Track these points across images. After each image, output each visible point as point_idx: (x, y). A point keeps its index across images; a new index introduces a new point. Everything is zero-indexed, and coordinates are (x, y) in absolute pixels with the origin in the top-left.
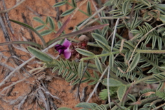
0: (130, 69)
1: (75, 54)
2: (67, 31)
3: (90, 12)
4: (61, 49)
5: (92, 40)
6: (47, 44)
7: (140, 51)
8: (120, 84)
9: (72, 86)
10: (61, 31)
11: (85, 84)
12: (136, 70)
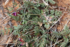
0: (28, 18)
1: (17, 15)
2: (15, 10)
3: (20, 6)
4: (14, 14)
5: (20, 12)
6: (11, 13)
7: (30, 14)
8: (26, 21)
9: (16, 21)
10: (14, 10)
11: (19, 21)
12: (29, 18)
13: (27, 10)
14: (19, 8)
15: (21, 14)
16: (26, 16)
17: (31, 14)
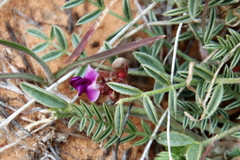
0: (207, 114)
1: (106, 91)
2: (88, 51)
4: (80, 84)
5: (135, 64)
6: (55, 77)
7: (223, 81)
8: (189, 141)
10: (79, 52)
11: (126, 145)
13: (190, 47)
14: (125, 29)
15: (146, 83)
16: (187, 95)
17: (231, 81)
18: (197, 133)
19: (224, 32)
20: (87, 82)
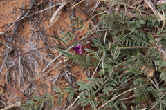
0: (115, 58)
1: (84, 51)
2: (78, 39)
3: (91, 27)
4: (76, 49)
5: (93, 43)
6: (68, 47)
7: (120, 48)
8: (109, 66)
9: (83, 69)
10: (75, 39)
11: (90, 68)
12: (118, 58)
13: (110, 38)
14: (90, 32)
15: (96, 49)
16: (109, 52)
17: (122, 48)
18: (112, 64)
19: (120, 33)
20: (78, 48)
